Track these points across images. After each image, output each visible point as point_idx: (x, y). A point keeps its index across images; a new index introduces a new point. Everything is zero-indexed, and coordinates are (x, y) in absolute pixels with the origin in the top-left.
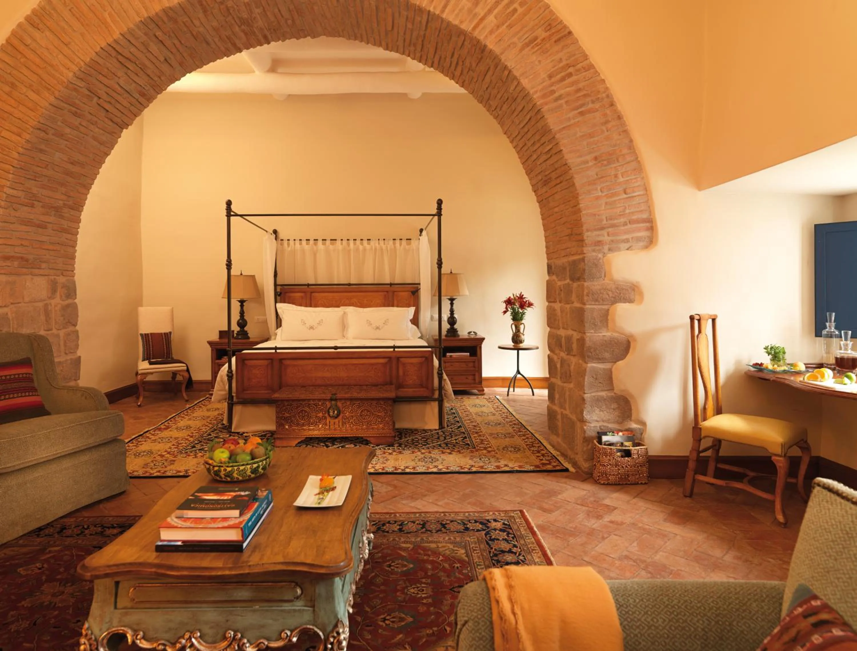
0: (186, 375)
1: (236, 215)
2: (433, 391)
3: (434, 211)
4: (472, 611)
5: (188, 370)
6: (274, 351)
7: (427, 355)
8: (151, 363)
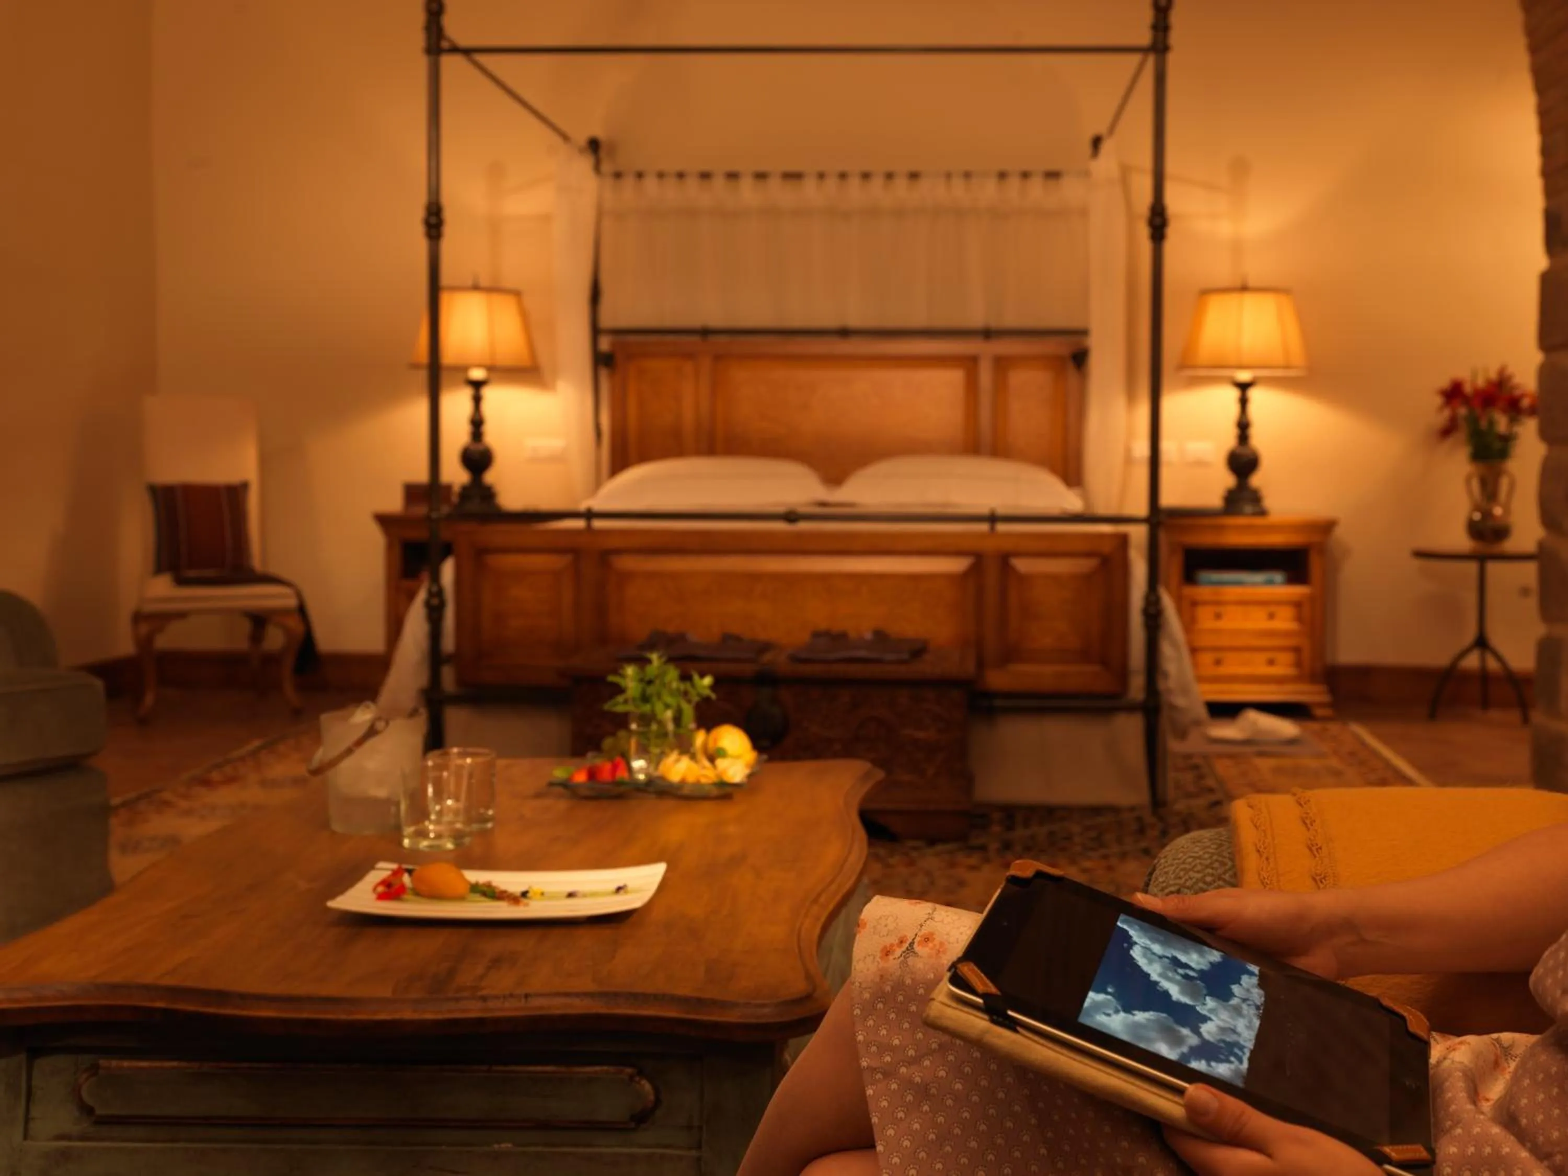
0: (294, 624)
1: (455, 49)
2: (1123, 674)
3: (1144, 37)
4: (1186, 871)
5: (302, 610)
6: (580, 524)
7: (1106, 548)
8: (181, 581)
